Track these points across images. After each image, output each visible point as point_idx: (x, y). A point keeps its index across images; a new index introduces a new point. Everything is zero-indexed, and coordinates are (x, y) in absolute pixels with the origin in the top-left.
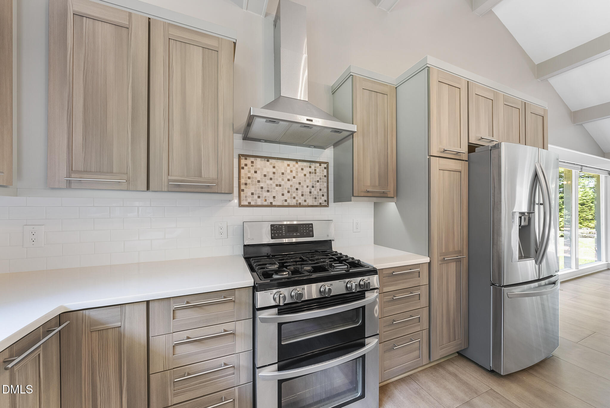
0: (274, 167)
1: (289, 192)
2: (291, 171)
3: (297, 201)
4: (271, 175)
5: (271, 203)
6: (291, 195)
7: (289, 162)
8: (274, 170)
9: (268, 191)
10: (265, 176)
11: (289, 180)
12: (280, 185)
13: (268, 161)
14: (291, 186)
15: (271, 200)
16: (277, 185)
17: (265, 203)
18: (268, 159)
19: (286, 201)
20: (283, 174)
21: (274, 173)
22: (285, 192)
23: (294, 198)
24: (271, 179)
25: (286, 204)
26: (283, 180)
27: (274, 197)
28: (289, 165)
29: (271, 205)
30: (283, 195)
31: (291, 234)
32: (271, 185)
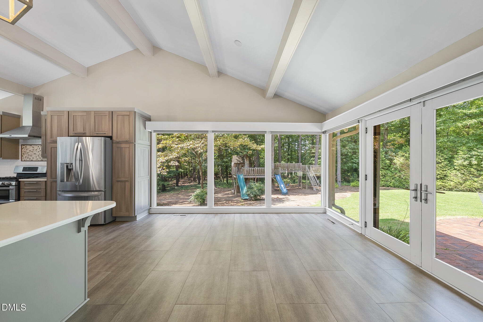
0: (33, 148)
1: (38, 156)
2: (39, 149)
3: (41, 159)
4: (32, 151)
5: (32, 160)
6: (39, 157)
7: (38, 146)
8: (33, 149)
9: (31, 156)
10: (30, 151)
11: (38, 152)
12: (35, 154)
13: (31, 146)
14: (39, 154)
15: (32, 159)
16: (34, 154)
17: (30, 160)
18: (31, 145)
19: (37, 159)
20: (36, 150)
21: (33, 150)
22: (37, 156)
23: (40, 158)
24: (32, 152)
25: (37, 160)
26: (36, 152)
27: (33, 158)
28: (38, 147)
29: (32, 161)
30: (36, 157)
31: (29, 170)
32: (32, 154)
